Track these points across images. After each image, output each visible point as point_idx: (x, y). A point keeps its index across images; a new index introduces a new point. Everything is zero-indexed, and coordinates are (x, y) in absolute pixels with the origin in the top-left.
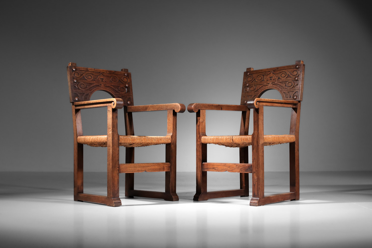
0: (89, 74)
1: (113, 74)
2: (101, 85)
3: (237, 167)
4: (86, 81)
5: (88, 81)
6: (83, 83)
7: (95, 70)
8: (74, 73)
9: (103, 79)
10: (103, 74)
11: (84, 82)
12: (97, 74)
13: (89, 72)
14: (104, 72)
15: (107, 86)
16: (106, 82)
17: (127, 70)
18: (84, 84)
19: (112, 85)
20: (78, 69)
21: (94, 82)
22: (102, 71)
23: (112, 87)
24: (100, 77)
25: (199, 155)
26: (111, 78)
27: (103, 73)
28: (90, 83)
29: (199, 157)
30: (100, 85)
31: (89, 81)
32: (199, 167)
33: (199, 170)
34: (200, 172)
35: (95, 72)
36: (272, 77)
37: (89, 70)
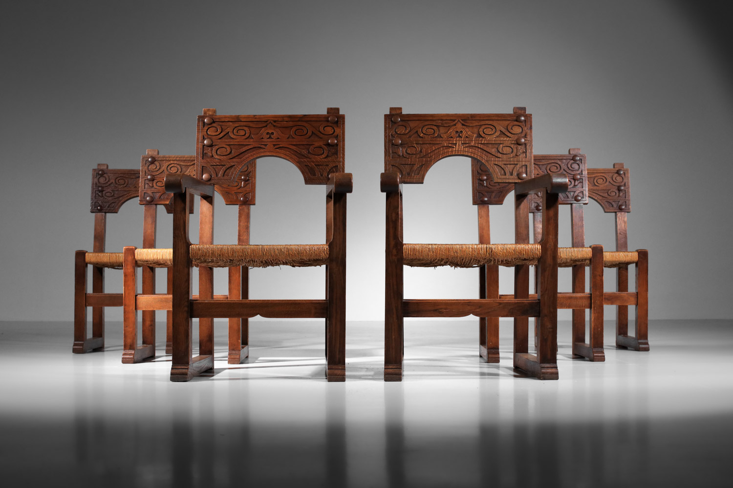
0: (240, 128)
1: (299, 121)
2: (266, 145)
3: (501, 306)
4: (232, 140)
5: (236, 141)
6: (225, 146)
7: (256, 118)
8: (206, 128)
9: (272, 133)
10: (275, 124)
11: (229, 144)
12: (261, 126)
13: (242, 124)
14: (276, 119)
15: (281, 146)
16: (278, 138)
17: (338, 110)
18: (227, 147)
19: (295, 143)
20: (217, 120)
21: (252, 140)
22: (272, 119)
23: (294, 148)
24: (267, 131)
26: (294, 129)
27: (275, 121)
28: (241, 143)
30: (263, 146)
31: (238, 140)
35: (255, 123)
37: (241, 119)
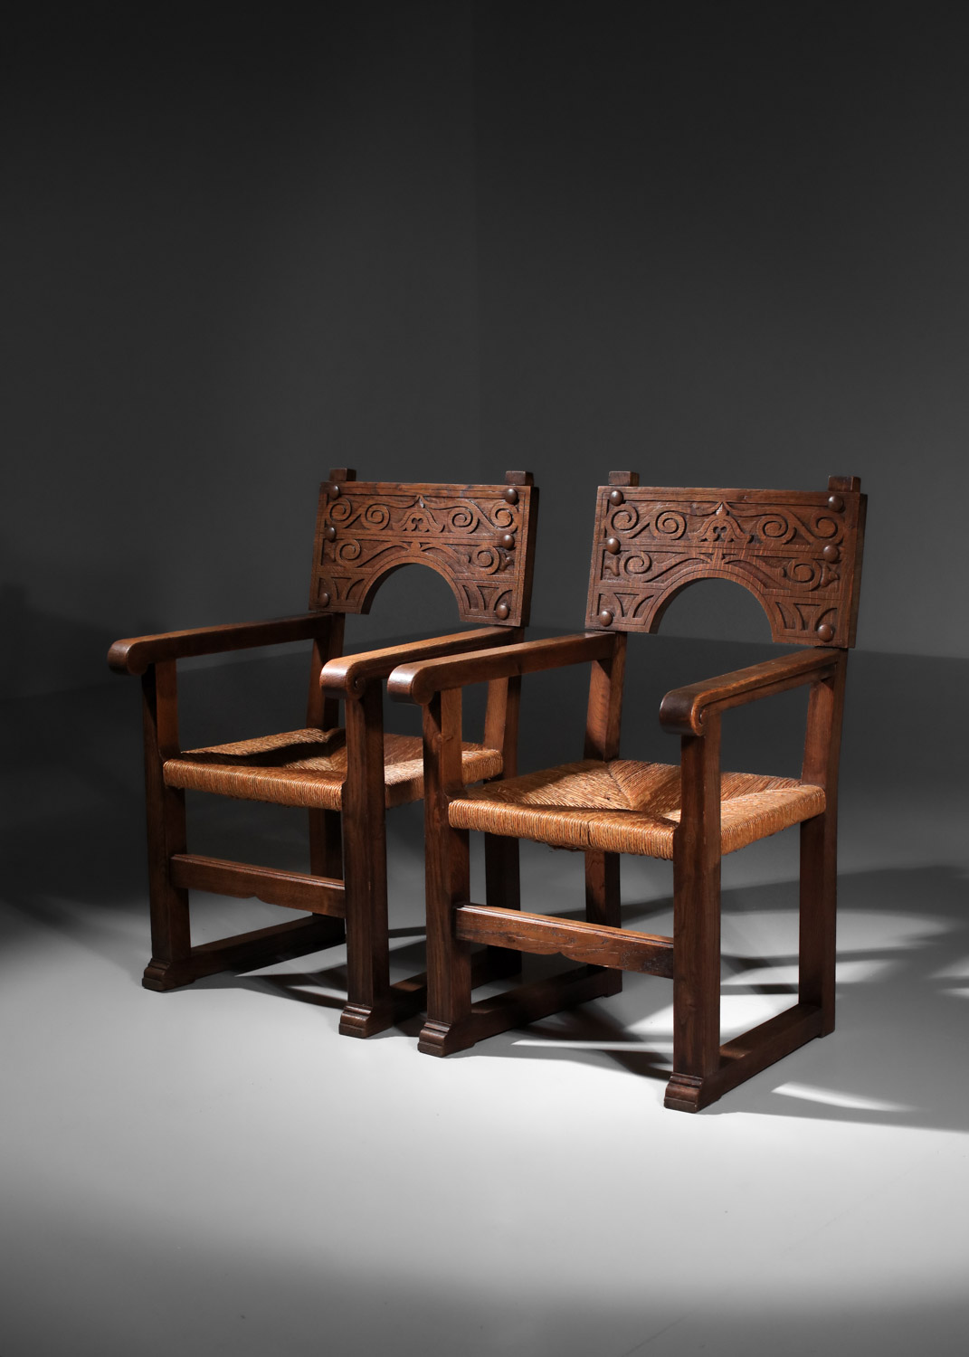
0: (376, 508)
2: (410, 543)
4: (363, 531)
6: (352, 541)
9: (421, 520)
11: (358, 537)
16: (428, 530)
18: (355, 543)
19: (451, 542)
21: (391, 532)
23: (449, 550)
25: (439, 872)
28: (375, 538)
29: (439, 880)
32: (439, 923)
33: (440, 933)
34: (444, 940)
36: (724, 528)
